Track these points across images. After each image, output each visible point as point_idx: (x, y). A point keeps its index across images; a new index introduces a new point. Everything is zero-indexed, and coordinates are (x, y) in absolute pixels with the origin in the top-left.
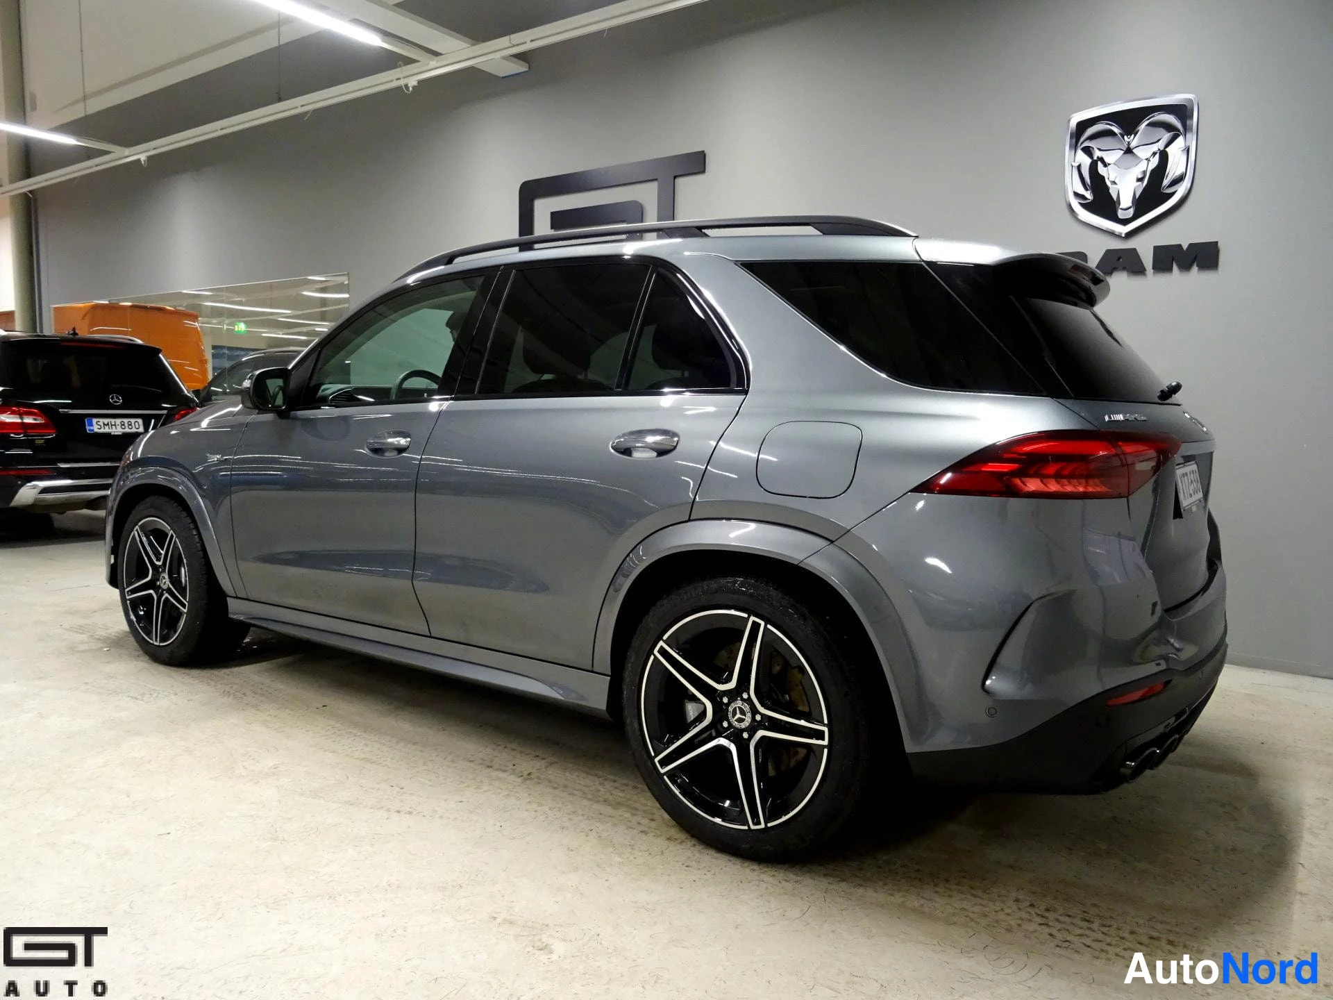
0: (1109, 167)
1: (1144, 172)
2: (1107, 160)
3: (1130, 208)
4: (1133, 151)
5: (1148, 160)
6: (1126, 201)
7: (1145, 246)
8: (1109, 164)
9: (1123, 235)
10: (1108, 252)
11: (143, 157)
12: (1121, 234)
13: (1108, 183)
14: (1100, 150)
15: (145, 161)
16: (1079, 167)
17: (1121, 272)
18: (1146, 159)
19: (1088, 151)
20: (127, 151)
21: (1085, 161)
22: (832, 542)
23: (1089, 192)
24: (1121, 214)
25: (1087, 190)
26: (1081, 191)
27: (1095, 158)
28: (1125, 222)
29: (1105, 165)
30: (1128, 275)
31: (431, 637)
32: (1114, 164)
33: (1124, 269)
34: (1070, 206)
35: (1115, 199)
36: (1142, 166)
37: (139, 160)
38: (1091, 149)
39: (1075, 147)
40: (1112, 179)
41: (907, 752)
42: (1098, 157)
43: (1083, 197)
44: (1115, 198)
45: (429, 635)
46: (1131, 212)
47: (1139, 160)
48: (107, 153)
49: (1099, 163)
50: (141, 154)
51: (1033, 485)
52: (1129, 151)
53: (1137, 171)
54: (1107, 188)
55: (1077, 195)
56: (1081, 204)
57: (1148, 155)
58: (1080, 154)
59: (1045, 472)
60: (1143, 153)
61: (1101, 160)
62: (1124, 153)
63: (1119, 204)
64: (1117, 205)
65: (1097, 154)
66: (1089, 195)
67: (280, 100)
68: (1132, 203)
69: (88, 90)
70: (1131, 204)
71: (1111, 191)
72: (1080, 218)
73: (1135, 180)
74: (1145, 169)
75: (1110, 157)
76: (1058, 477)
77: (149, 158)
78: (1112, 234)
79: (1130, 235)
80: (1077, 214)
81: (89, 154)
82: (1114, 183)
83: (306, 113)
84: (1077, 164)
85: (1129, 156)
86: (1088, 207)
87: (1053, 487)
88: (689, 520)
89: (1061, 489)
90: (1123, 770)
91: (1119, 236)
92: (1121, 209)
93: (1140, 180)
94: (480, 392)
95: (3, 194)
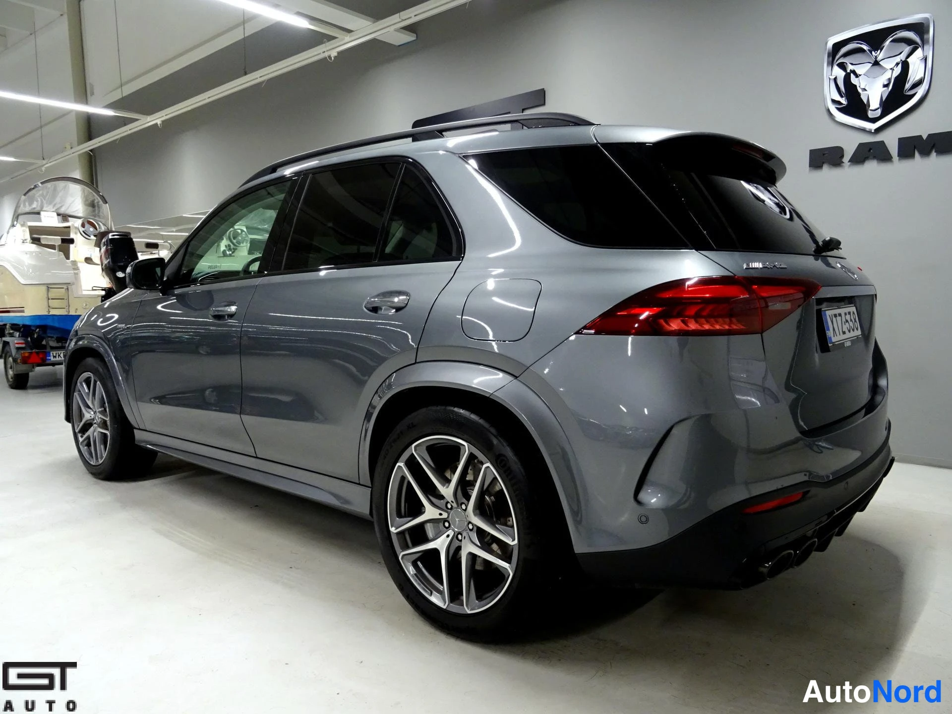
0: (860, 77)
1: (890, 80)
2: (858, 72)
3: (878, 108)
4: (880, 63)
5: (892, 69)
6: (875, 103)
7: (891, 139)
8: (860, 75)
9: (873, 131)
10: (861, 145)
11: (159, 122)
12: (871, 130)
13: (860, 90)
14: (852, 64)
15: (160, 124)
16: (835, 79)
17: (872, 160)
18: (890, 68)
19: (842, 66)
20: (149, 118)
21: (840, 74)
22: (516, 377)
23: (844, 99)
24: (871, 115)
25: (842, 97)
26: (837, 97)
27: (848, 71)
28: (874, 120)
29: (857, 76)
30: (878, 162)
31: (257, 457)
32: (864, 75)
33: (875, 157)
34: (828, 110)
35: (866, 103)
36: (888, 75)
37: (156, 124)
38: (845, 64)
39: (831, 64)
40: (862, 87)
41: (576, 552)
42: (851, 70)
43: (839, 103)
44: (865, 101)
45: (255, 455)
46: (879, 111)
47: (885, 70)
48: (137, 120)
49: (852, 75)
50: (157, 119)
51: (675, 325)
52: (876, 63)
53: (884, 79)
54: (859, 94)
55: (834, 101)
56: (837, 109)
57: (892, 65)
58: (836, 68)
59: (687, 313)
60: (888, 64)
61: (854, 72)
62: (872, 66)
63: (869, 106)
64: (867, 107)
65: (850, 67)
66: (844, 101)
67: (246, 74)
68: (880, 105)
69: (124, 80)
70: (878, 106)
71: (862, 97)
72: (837, 119)
73: (882, 86)
74: (890, 77)
75: (860, 70)
76: (697, 317)
77: (163, 122)
78: (863, 130)
79: (878, 130)
80: (834, 117)
81: (125, 122)
82: (864, 90)
83: (263, 82)
84: (834, 77)
85: (876, 67)
86: (844, 110)
87: (693, 326)
88: (416, 363)
89: (699, 328)
90: (762, 569)
91: (870, 132)
92: (871, 110)
93: (886, 86)
94: (285, 269)
95: (73, 153)
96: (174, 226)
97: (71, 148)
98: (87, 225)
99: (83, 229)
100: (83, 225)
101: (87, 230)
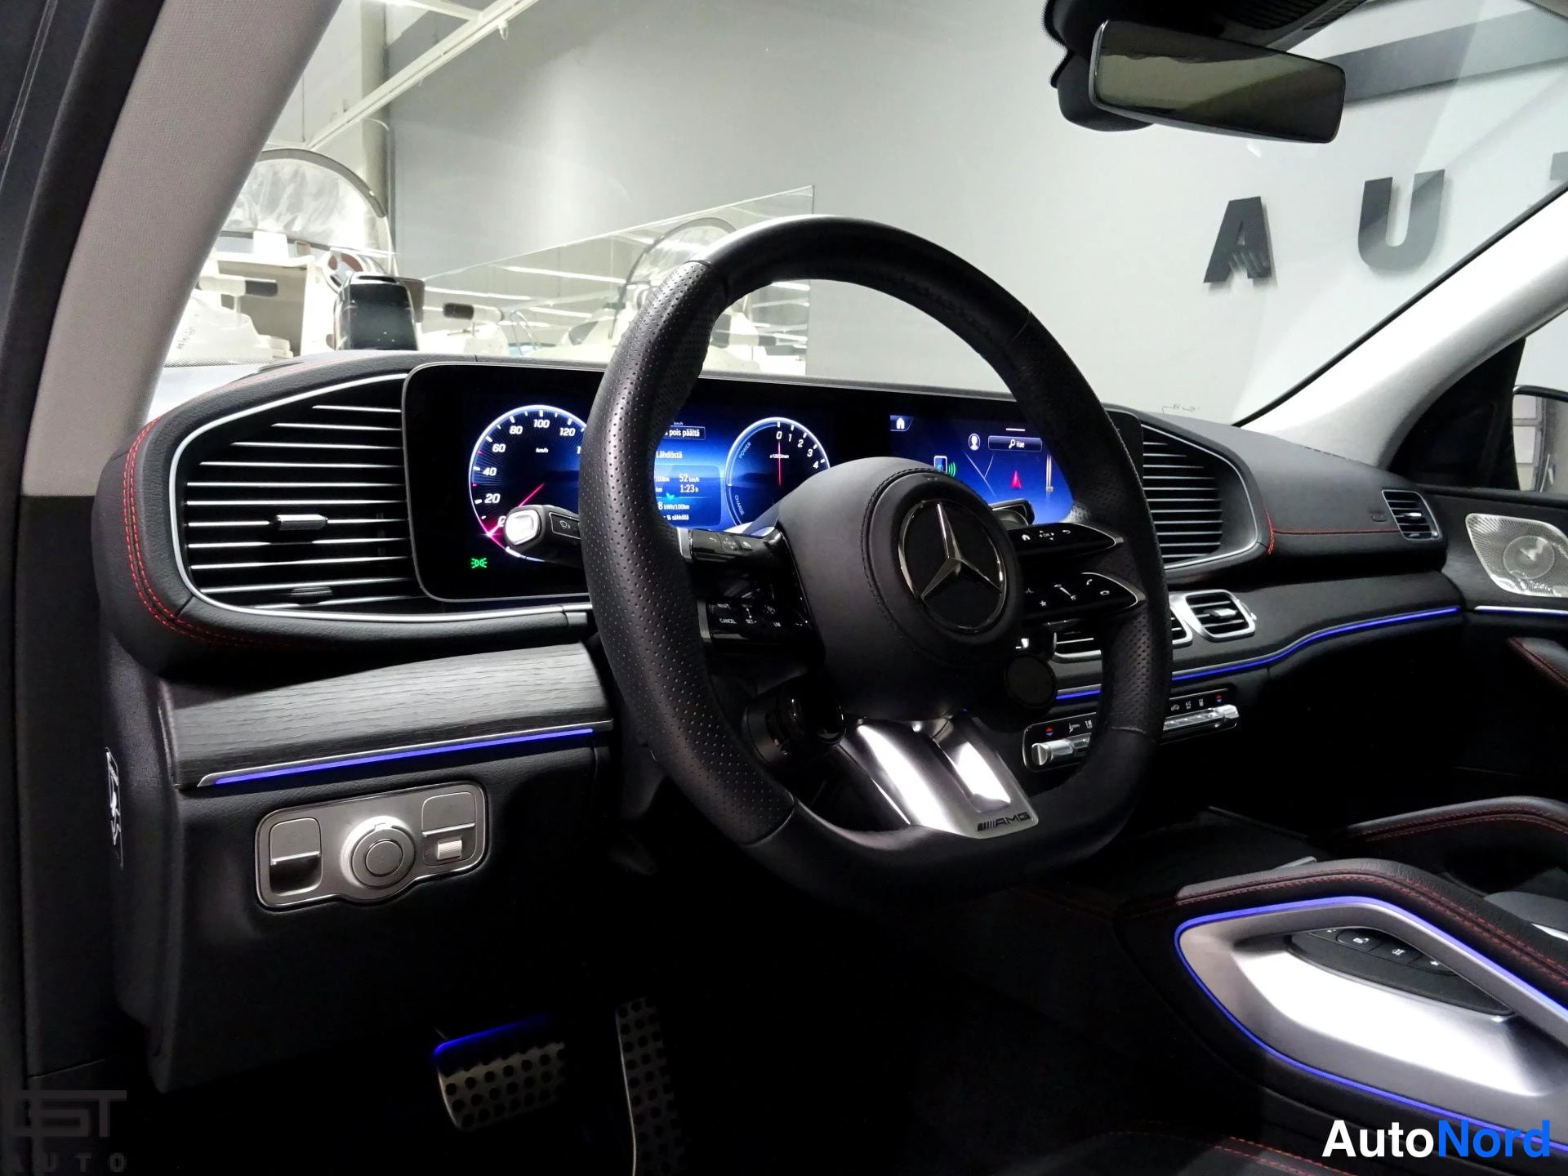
11: (501, 24)
15: (504, 31)
37: (496, 30)
50: (498, 17)
95: (348, 122)
96: (551, 297)
97: (345, 111)
98: (341, 265)
99: (333, 272)
100: (333, 264)
101: (340, 274)
